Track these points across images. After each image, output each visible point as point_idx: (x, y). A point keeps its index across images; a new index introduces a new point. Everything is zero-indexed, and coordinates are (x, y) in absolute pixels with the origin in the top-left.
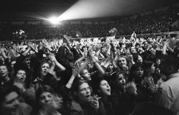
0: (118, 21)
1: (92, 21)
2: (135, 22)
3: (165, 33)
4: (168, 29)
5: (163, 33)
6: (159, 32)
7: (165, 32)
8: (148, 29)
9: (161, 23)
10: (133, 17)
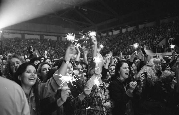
9: (146, 41)
10: (112, 33)
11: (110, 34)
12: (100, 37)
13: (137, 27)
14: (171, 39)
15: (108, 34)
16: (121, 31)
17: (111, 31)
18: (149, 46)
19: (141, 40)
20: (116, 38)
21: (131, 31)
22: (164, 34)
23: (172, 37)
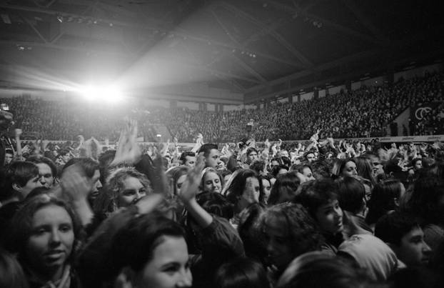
0: (262, 106)
1: (197, 102)
2: (305, 108)
3: (380, 138)
4: (389, 131)
5: (375, 138)
6: (365, 136)
7: (381, 136)
8: (337, 129)
9: (368, 114)
10: (299, 98)
11: (295, 99)
12: (275, 105)
13: (349, 87)
14: (420, 110)
15: (291, 100)
16: (316, 94)
17: (298, 94)
18: (377, 123)
19: (359, 112)
20: (308, 106)
21: (336, 95)
22: (405, 100)
23: (423, 106)
